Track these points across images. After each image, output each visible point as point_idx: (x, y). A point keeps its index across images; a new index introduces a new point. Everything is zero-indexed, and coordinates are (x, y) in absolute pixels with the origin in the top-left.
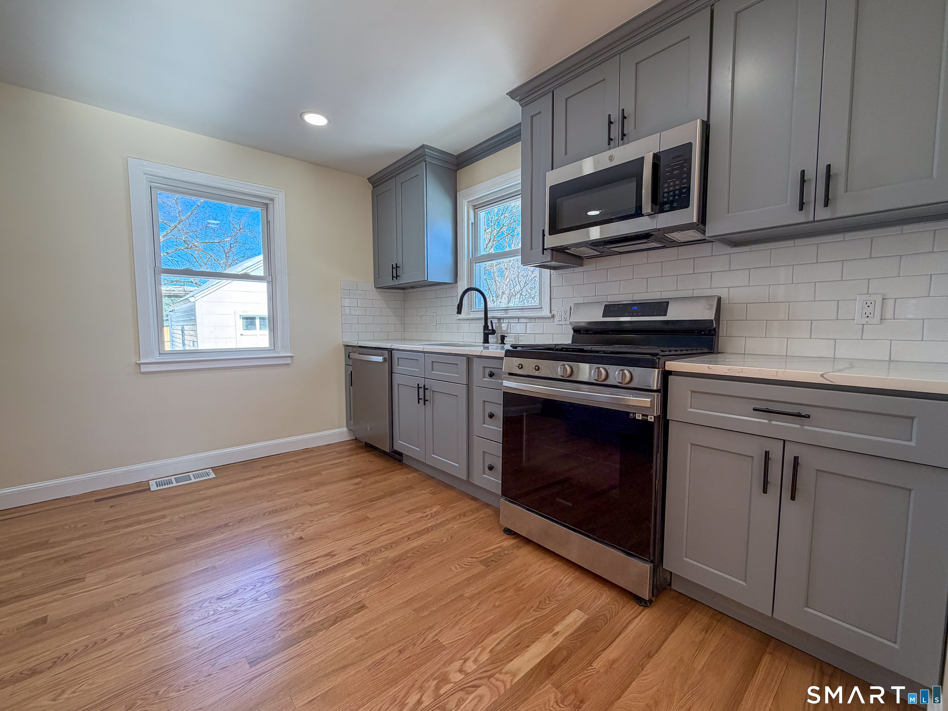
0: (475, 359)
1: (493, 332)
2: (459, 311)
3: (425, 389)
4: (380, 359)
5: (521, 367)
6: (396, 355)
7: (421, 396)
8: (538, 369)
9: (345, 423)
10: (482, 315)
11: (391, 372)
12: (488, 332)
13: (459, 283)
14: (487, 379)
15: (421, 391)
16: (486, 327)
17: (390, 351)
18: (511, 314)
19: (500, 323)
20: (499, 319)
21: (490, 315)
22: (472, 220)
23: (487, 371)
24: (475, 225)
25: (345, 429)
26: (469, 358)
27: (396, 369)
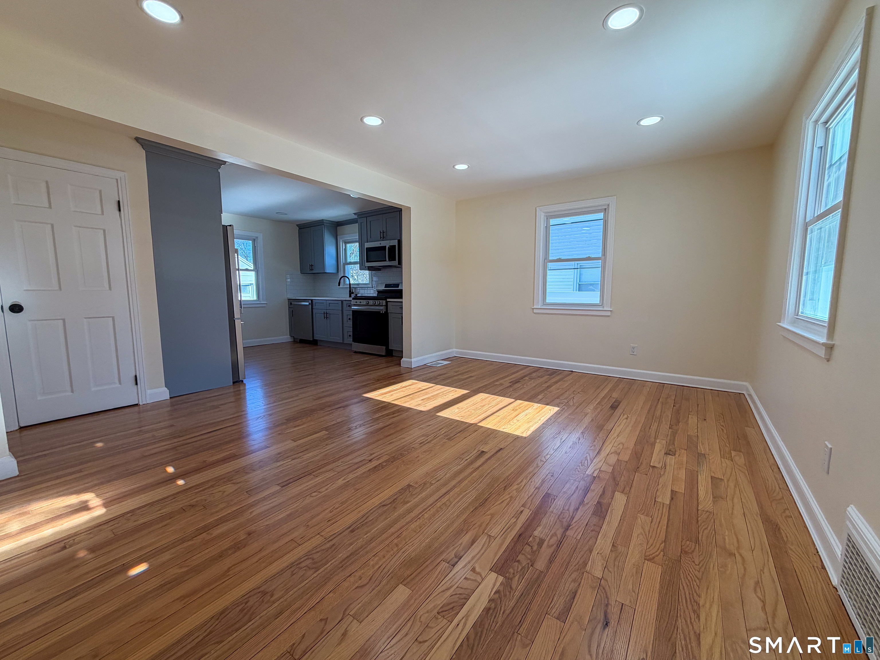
0: (344, 301)
1: (353, 293)
2: (339, 285)
3: (327, 313)
4: (307, 303)
5: (356, 302)
6: (314, 302)
7: (325, 316)
8: (360, 302)
9: (289, 334)
10: (349, 287)
11: (312, 309)
12: (351, 293)
13: (339, 273)
14: (348, 307)
15: (325, 314)
16: (350, 291)
17: (312, 300)
18: (360, 286)
19: (355, 290)
20: (355, 288)
21: (351, 286)
22: (344, 248)
23: (348, 305)
24: (345, 249)
25: (289, 336)
26: (342, 301)
27: (314, 307)
